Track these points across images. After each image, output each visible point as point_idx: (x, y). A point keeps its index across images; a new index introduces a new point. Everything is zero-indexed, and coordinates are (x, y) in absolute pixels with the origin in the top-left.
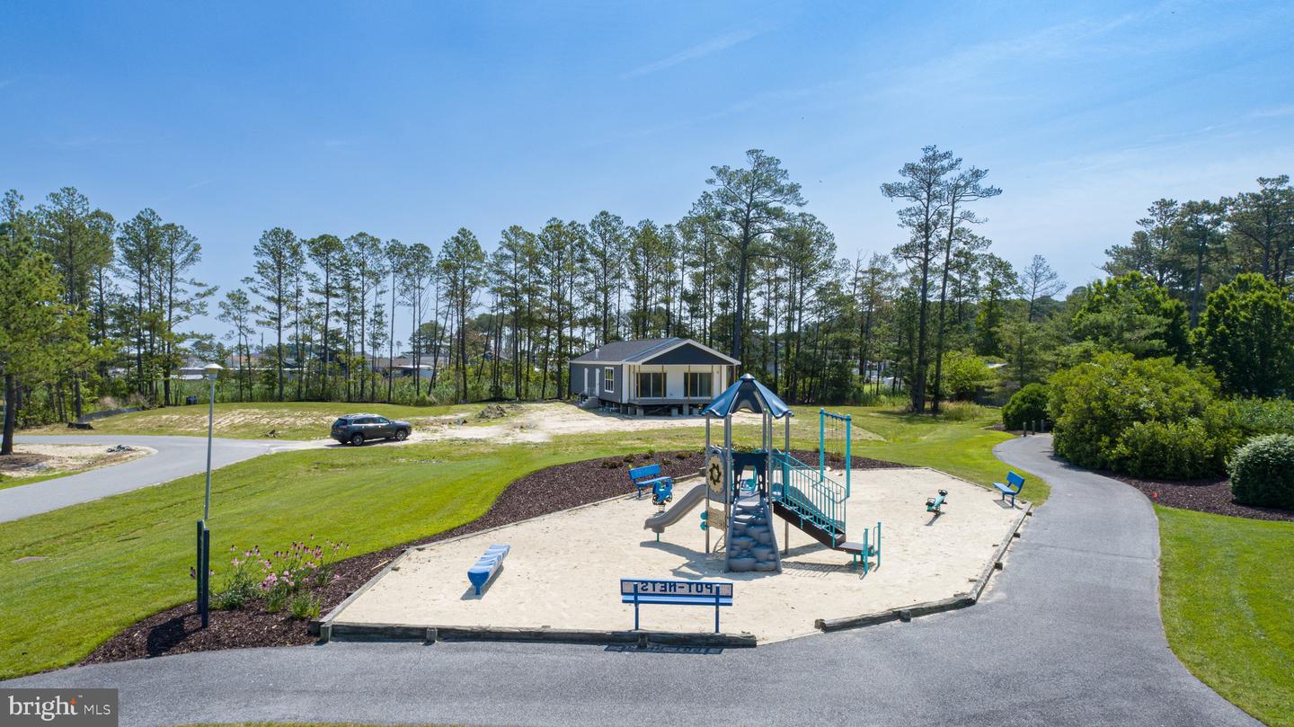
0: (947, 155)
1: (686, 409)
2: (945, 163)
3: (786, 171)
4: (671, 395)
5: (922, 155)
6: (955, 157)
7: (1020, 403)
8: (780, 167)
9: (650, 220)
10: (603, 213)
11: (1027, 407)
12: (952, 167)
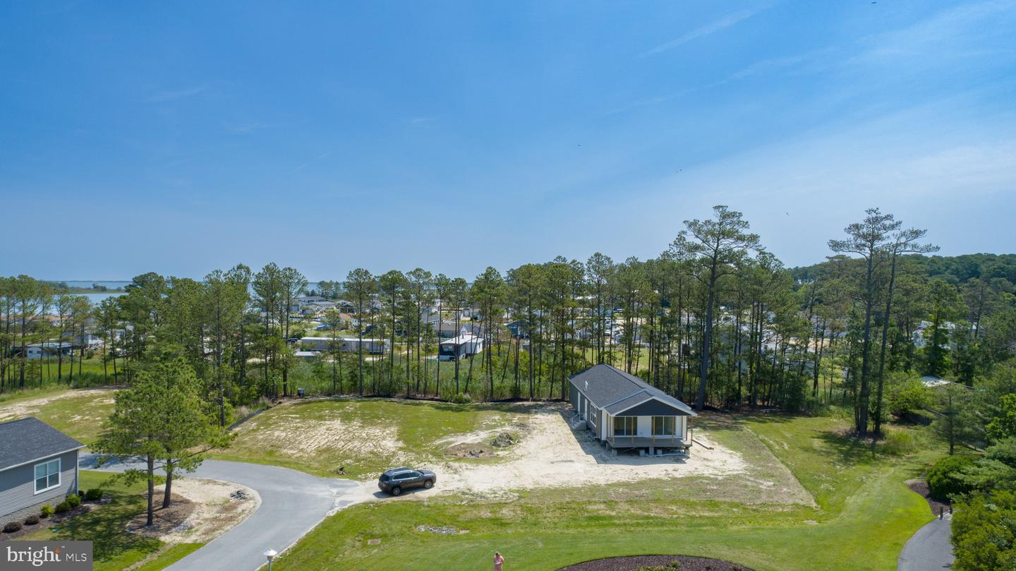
0: (888, 217)
1: (651, 450)
2: (887, 223)
3: (747, 222)
4: (641, 433)
5: (866, 216)
6: (896, 219)
7: (941, 476)
8: (741, 219)
9: (636, 258)
10: (597, 255)
11: (947, 482)
12: (893, 227)
